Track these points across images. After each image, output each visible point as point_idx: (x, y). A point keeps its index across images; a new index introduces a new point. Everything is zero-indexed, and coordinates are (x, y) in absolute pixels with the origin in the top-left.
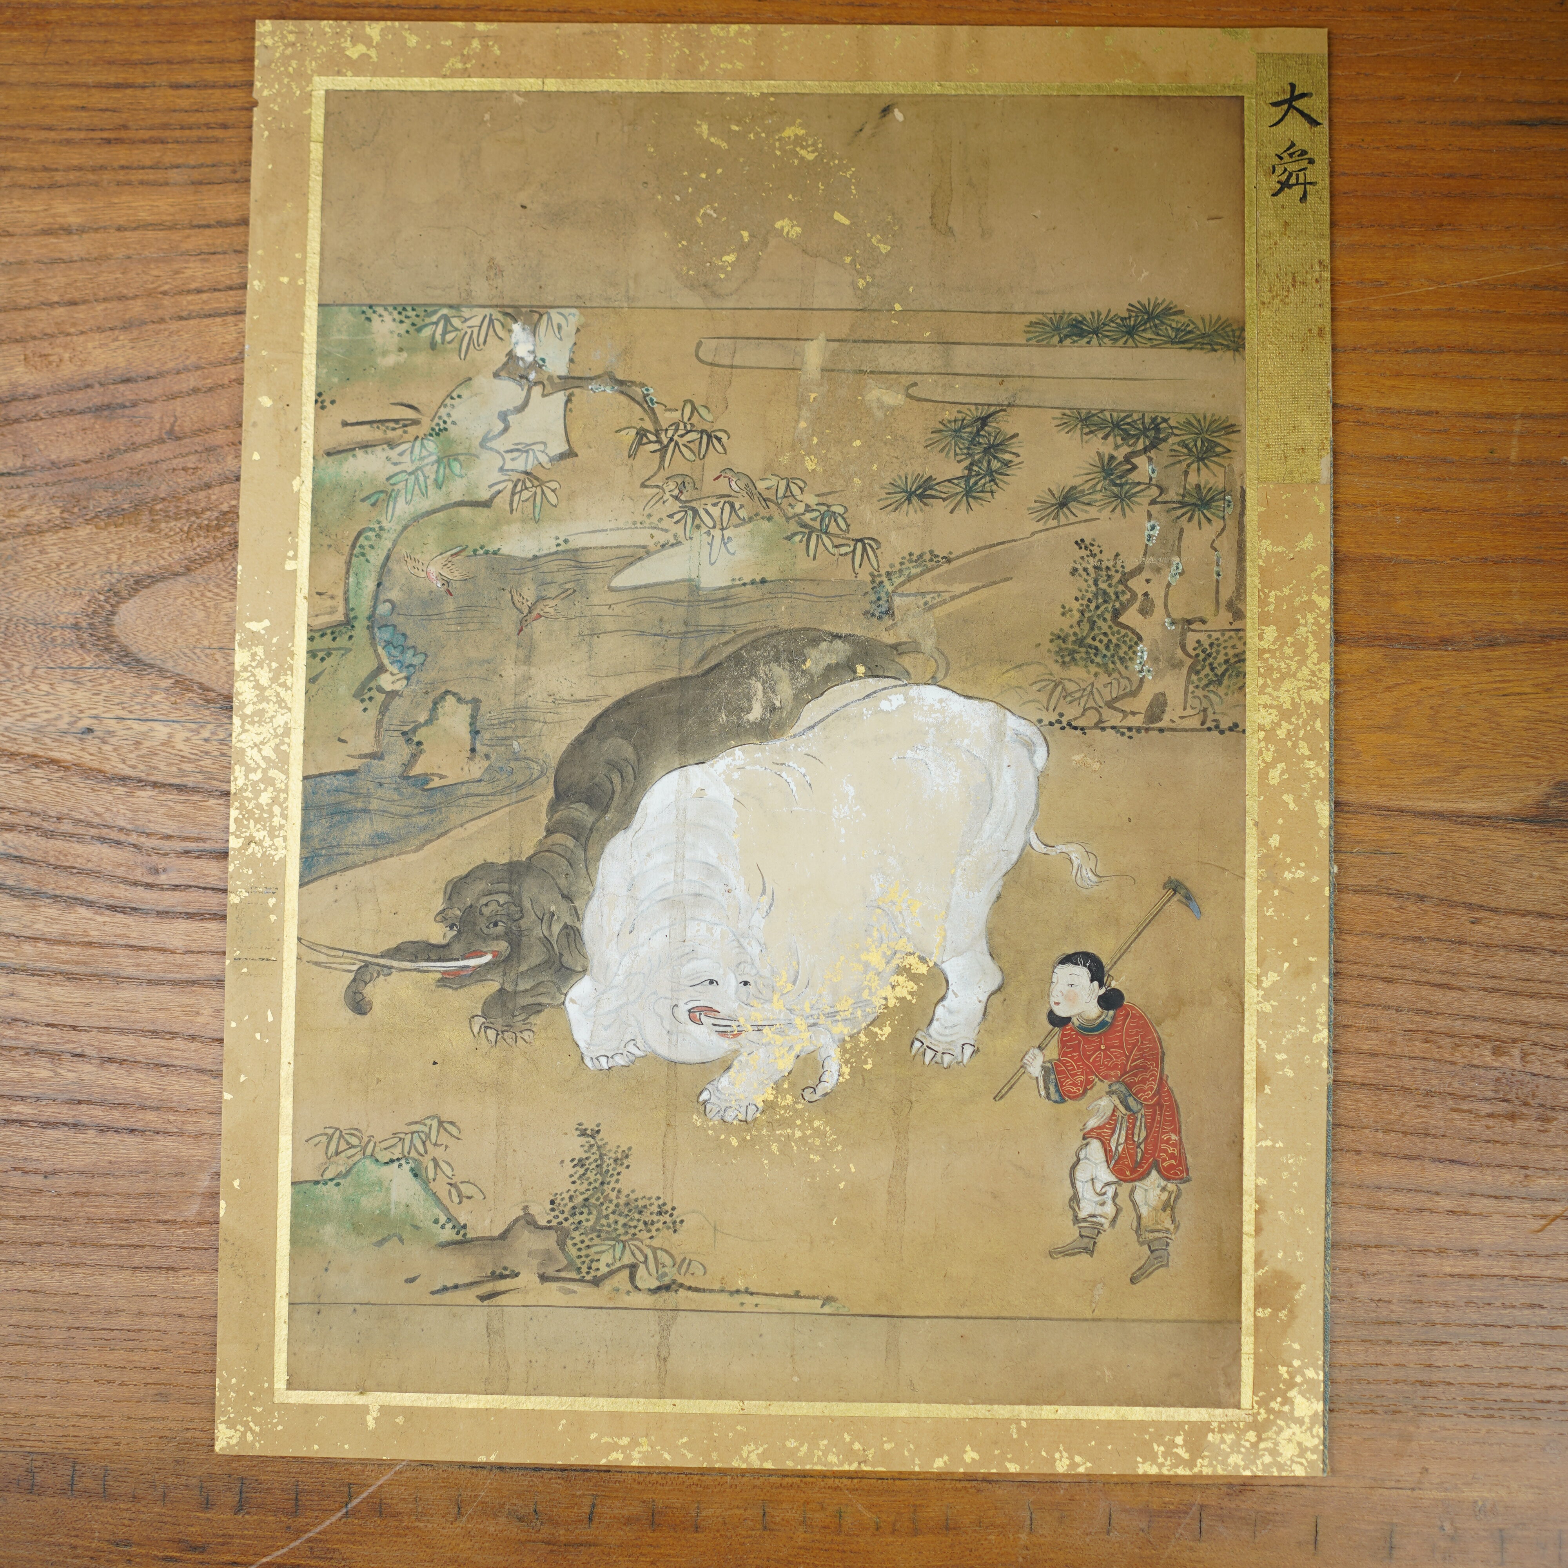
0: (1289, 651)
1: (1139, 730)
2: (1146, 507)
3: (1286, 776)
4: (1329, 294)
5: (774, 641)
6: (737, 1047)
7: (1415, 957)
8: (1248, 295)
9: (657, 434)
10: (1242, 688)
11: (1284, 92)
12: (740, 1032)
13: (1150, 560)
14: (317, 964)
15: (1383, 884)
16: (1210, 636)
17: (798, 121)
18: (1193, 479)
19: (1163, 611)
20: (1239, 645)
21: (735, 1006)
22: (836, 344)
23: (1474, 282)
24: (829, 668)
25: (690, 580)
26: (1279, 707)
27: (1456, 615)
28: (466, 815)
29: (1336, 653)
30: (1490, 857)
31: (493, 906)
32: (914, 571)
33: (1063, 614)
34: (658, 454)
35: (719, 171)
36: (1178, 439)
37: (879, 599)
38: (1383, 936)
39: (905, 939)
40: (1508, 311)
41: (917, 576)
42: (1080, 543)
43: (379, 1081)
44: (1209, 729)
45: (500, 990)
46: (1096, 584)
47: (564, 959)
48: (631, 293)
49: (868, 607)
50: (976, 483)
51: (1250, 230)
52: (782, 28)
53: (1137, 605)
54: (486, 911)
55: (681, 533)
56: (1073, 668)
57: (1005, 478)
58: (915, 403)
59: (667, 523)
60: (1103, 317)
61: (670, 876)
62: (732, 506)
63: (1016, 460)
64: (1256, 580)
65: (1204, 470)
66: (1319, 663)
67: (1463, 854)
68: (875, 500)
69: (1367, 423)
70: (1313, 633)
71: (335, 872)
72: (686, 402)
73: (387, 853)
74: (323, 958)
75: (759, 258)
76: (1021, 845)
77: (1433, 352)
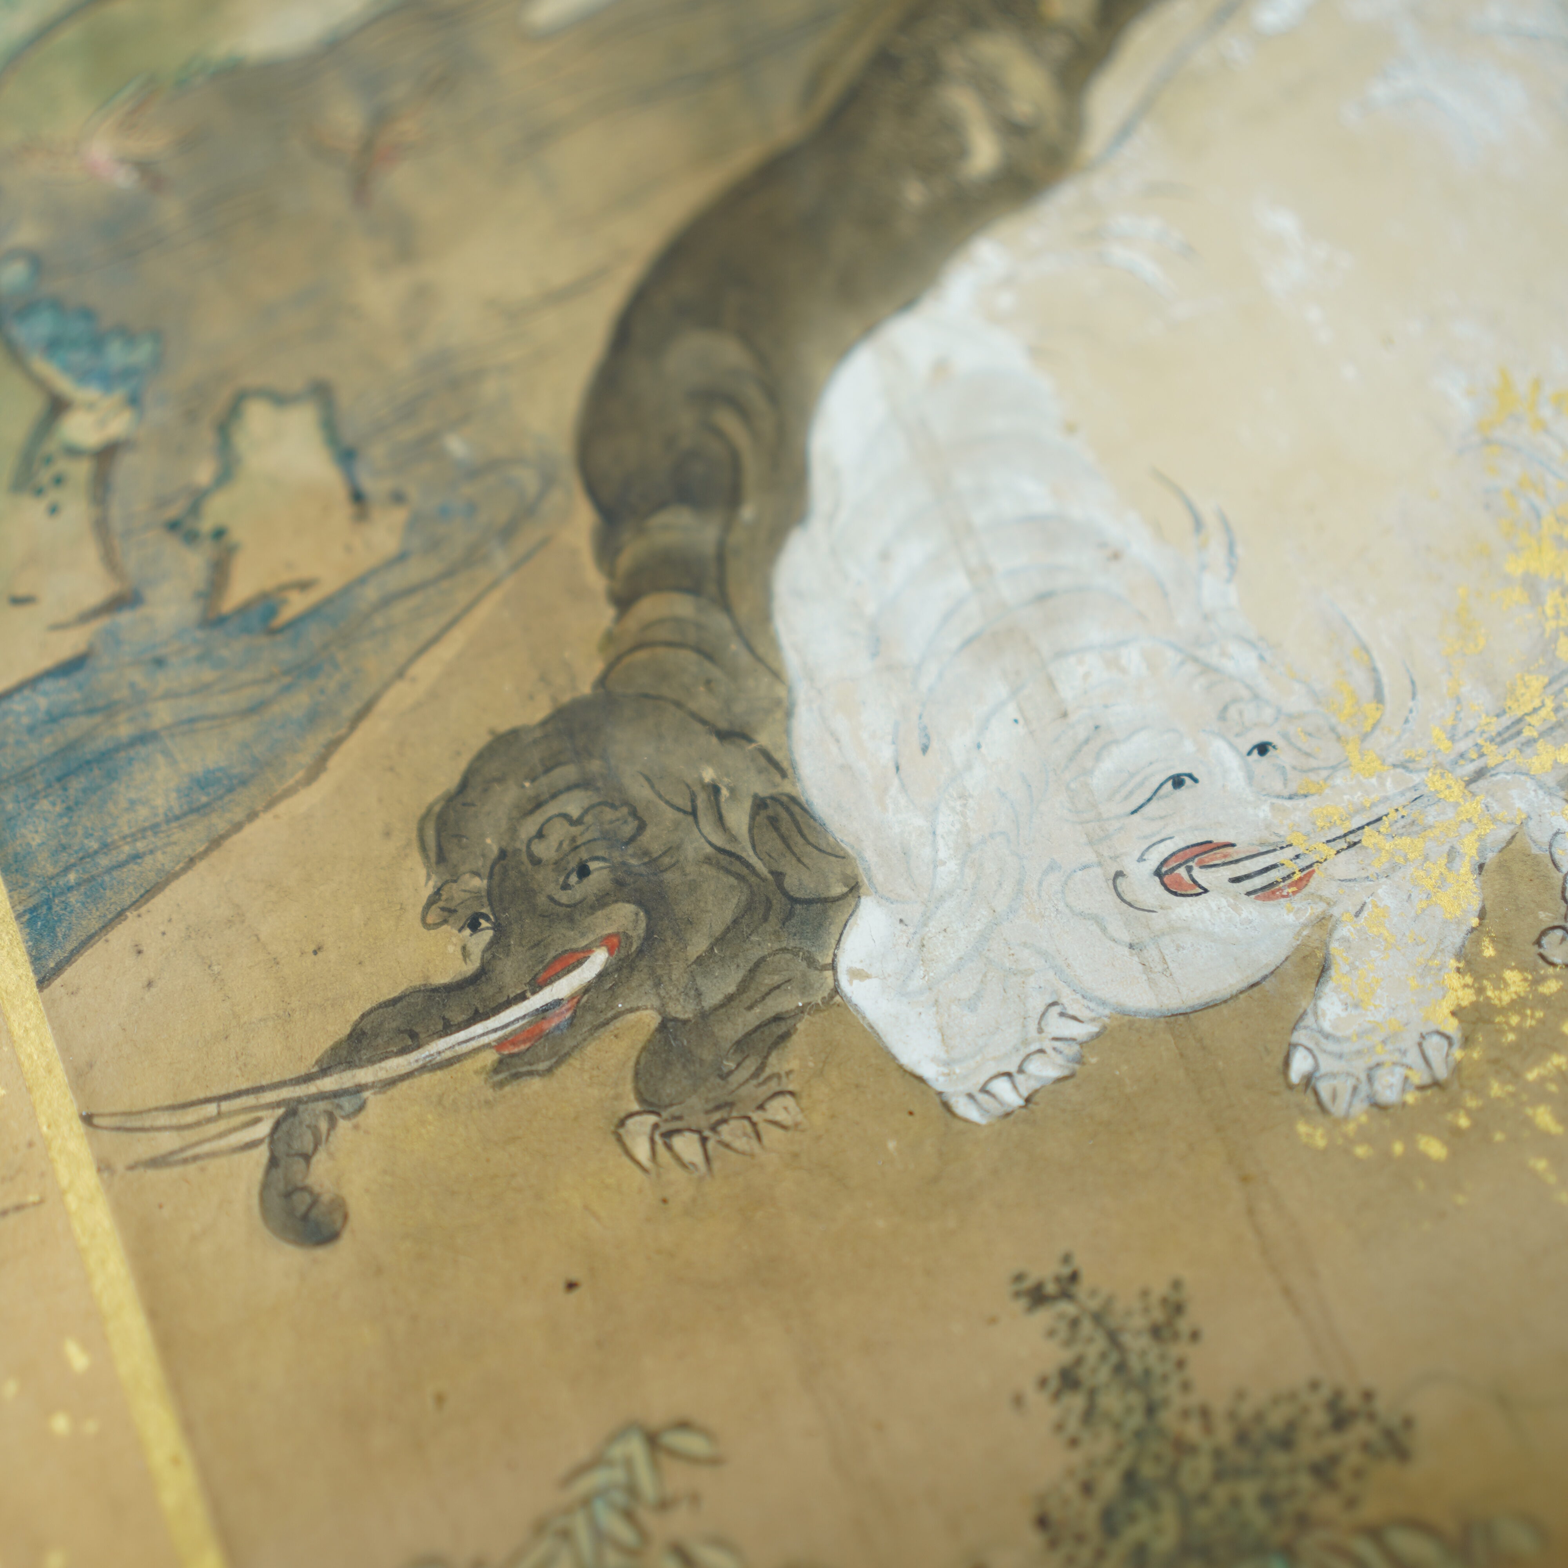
6: (1319, 908)
12: (1308, 871)
14: (156, 1162)
21: (1264, 811)
28: (401, 647)
31: (559, 832)
43: (440, 1399)
45: (663, 1027)
47: (790, 883)
54: (545, 850)
61: (959, 583)
71: (120, 916)
73: (239, 814)
74: (167, 1142)
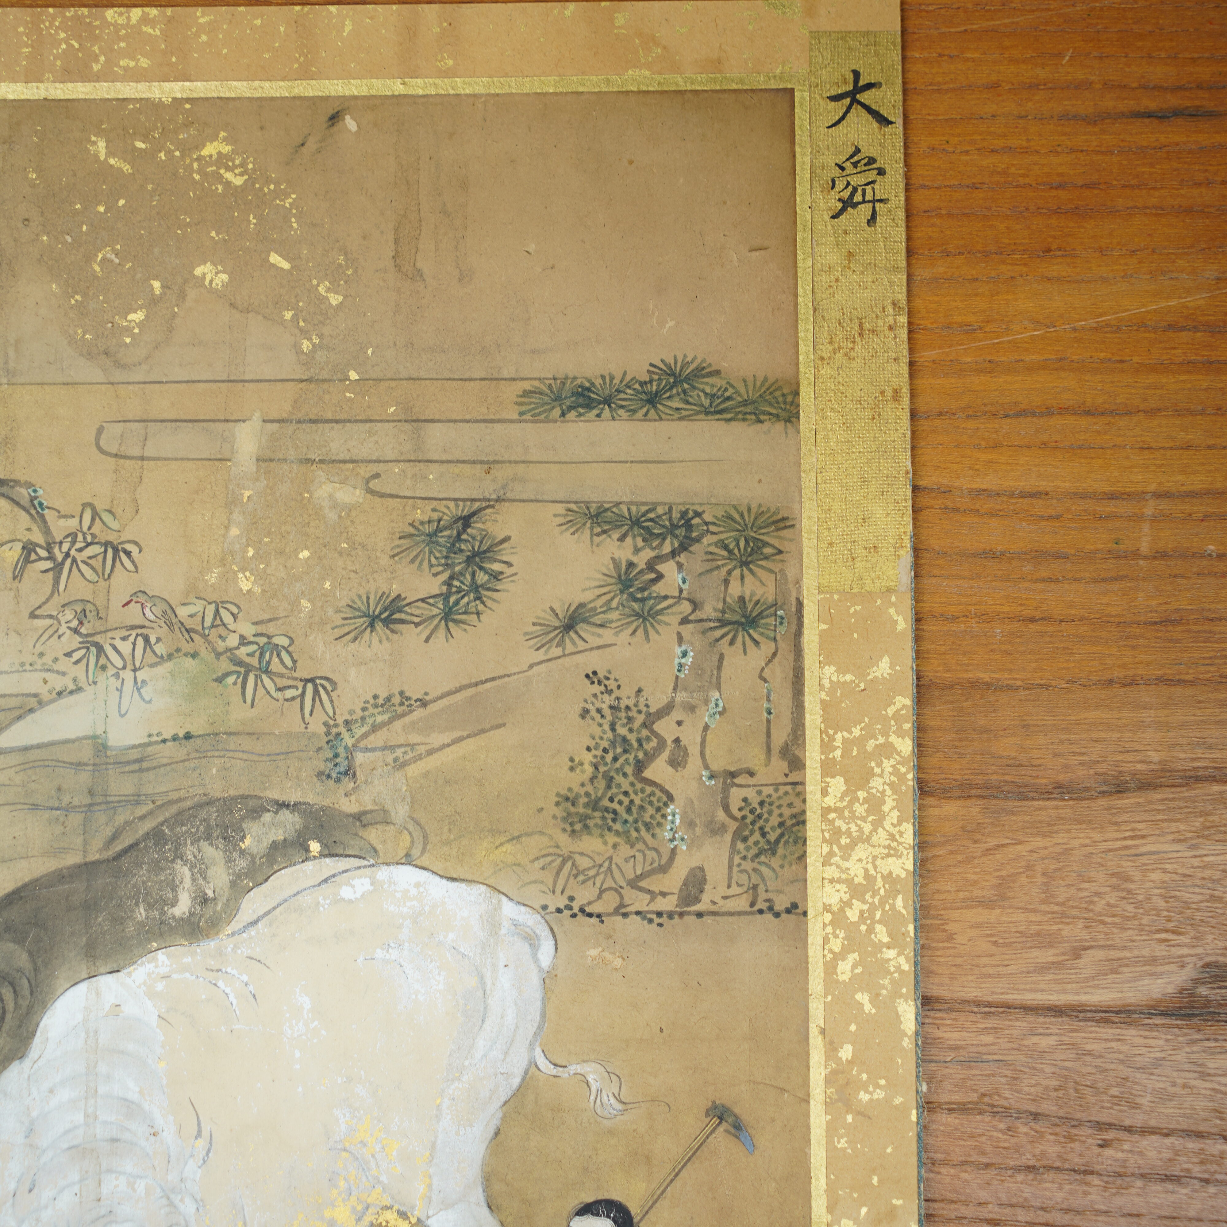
0: (860, 809)
1: (671, 915)
2: (675, 627)
3: (859, 970)
4: (906, 346)
5: (203, 813)
7: (1027, 1192)
8: (802, 348)
9: (49, 548)
10: (802, 857)
11: (845, 82)
13: (681, 697)
15: (986, 1099)
16: (759, 793)
17: (222, 134)
18: (735, 589)
19: (699, 762)
20: (797, 802)
22: (275, 426)
23: (1092, 323)
24: (274, 847)
25: (95, 737)
26: (849, 882)
27: (1075, 754)
29: (921, 808)
30: (1122, 1062)
32: (379, 719)
33: (572, 769)
34: (50, 574)
35: (122, 202)
36: (715, 538)
37: (336, 756)
38: (987, 1166)
39: (379, 1189)
40: (1136, 359)
41: (383, 724)
42: (592, 677)
44: (761, 912)
46: (613, 729)
48: (11, 365)
49: (322, 766)
50: (457, 603)
51: (804, 263)
52: (199, 11)
53: (665, 755)
55: (82, 677)
56: (585, 838)
57: (495, 595)
58: (378, 500)
59: (64, 664)
60: (616, 381)
62: (147, 640)
63: (508, 571)
64: (819, 720)
65: (749, 578)
66: (899, 823)
67: (1088, 1059)
68: (328, 627)
69: (958, 510)
70: (891, 785)
72: (85, 505)
75: (174, 315)
76: (524, 1064)
77: (1042, 415)
